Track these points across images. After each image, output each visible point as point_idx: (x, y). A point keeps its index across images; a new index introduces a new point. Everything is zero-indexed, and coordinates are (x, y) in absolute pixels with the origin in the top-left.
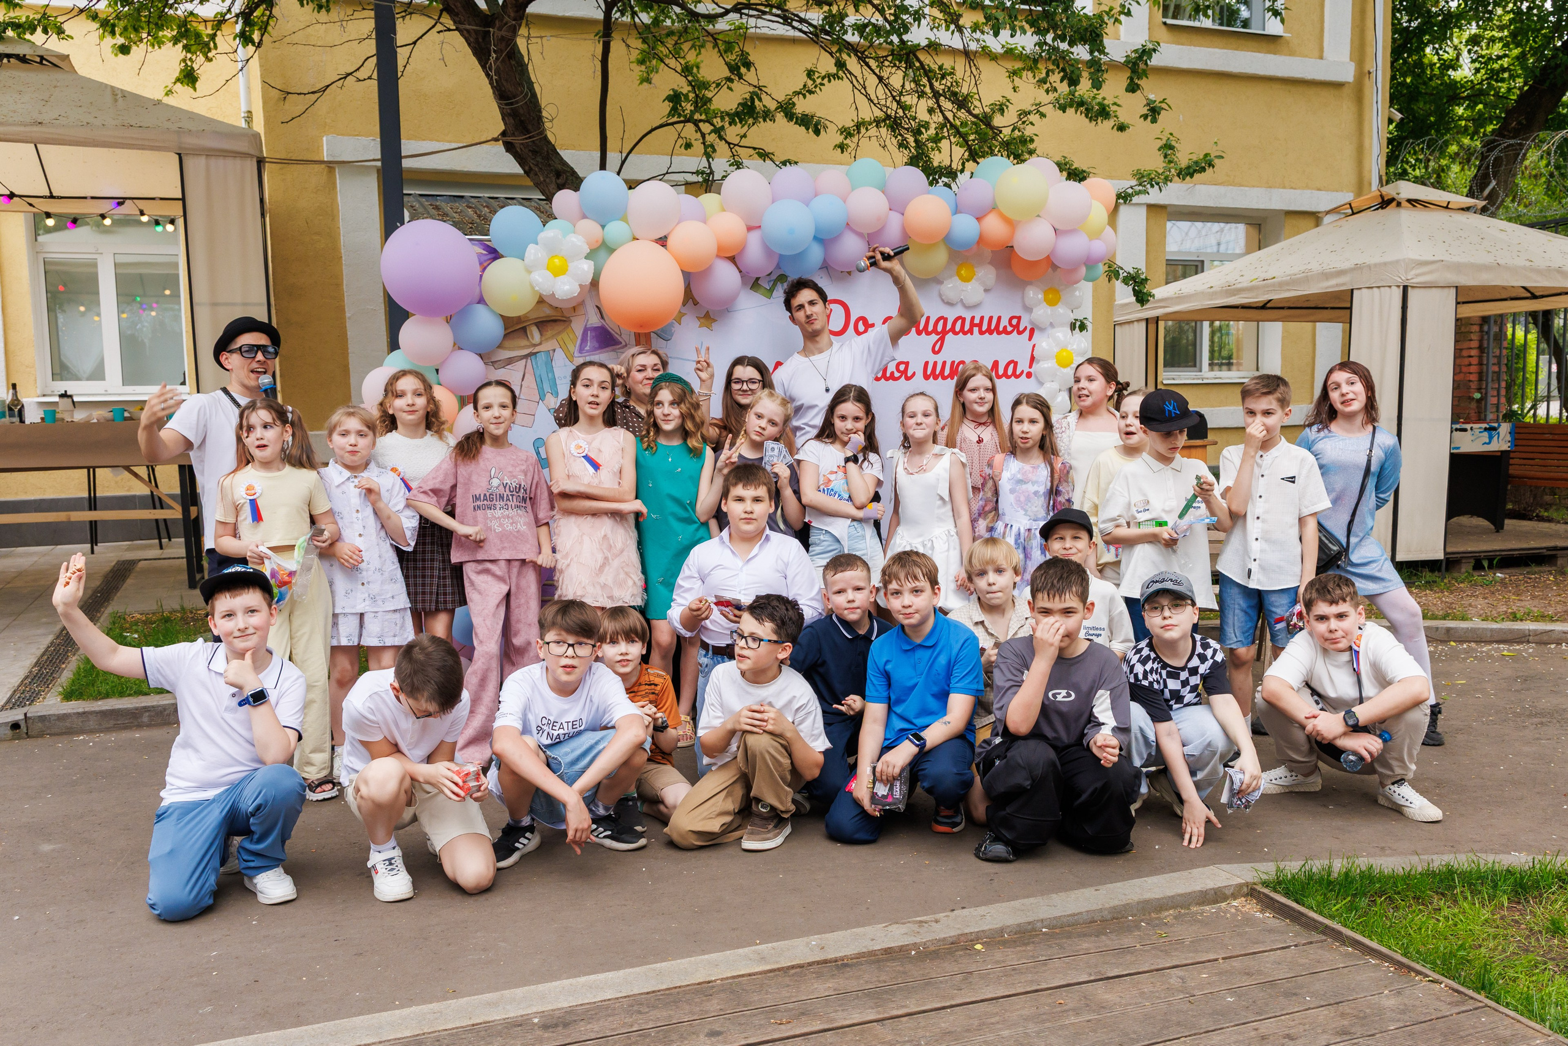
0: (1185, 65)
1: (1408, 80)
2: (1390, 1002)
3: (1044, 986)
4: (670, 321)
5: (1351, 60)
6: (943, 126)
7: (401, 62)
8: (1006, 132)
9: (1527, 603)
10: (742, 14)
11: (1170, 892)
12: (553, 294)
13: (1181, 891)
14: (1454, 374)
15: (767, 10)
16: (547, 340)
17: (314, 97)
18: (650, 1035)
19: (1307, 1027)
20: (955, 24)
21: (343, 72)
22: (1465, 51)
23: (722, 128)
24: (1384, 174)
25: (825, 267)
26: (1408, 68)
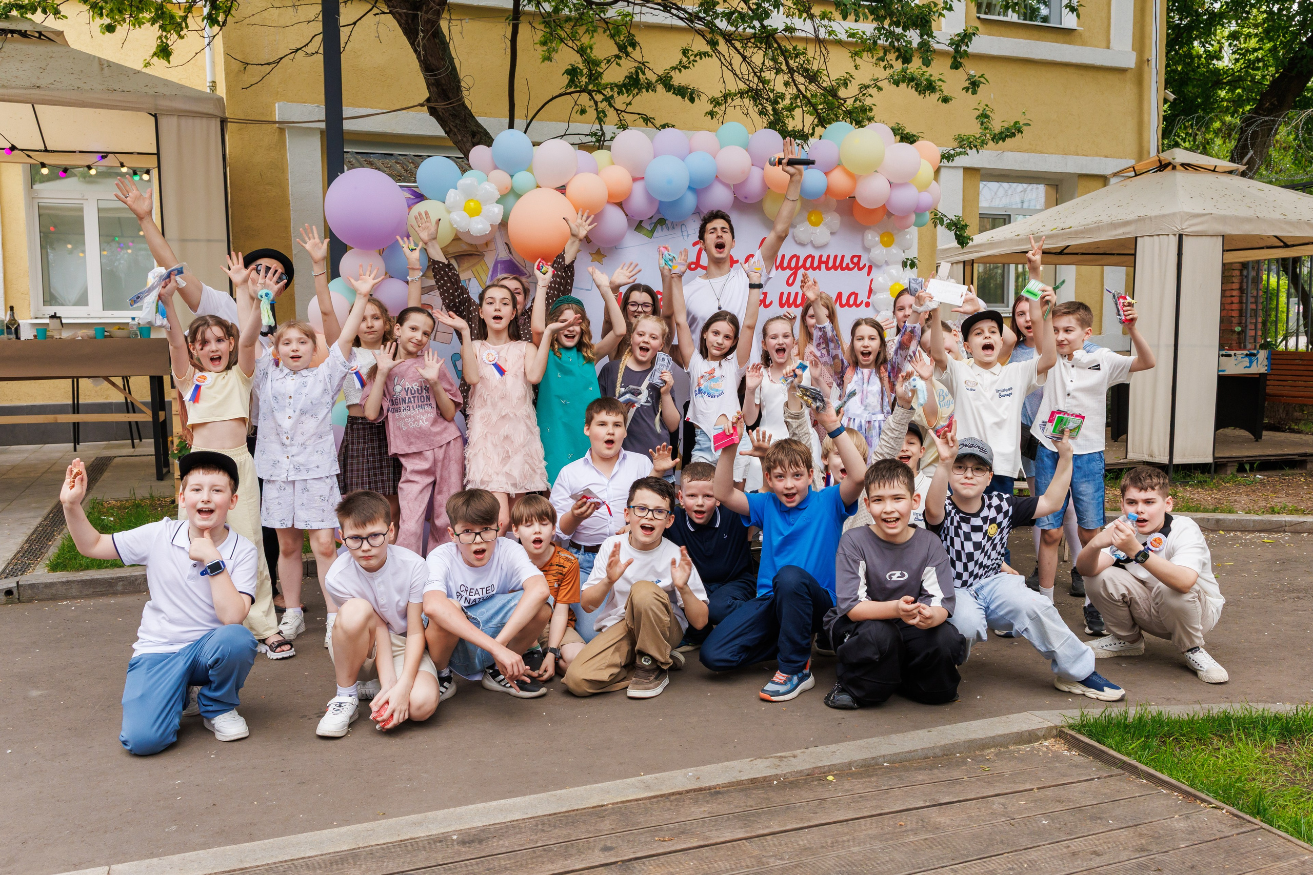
0: (995, 52)
1: (1179, 69)
2: (1179, 824)
3: (886, 810)
5: (1133, 49)
6: (797, 97)
7: (343, 39)
8: (850, 102)
9: (1282, 499)
10: (629, 3)
11: (991, 734)
12: (468, 232)
13: (1000, 732)
14: (1221, 311)
17: (269, 68)
18: (553, 850)
19: (1110, 845)
20: (807, 12)
21: (294, 47)
22: (1227, 44)
23: (612, 97)
24: (1160, 144)
25: (697, 211)
26: (1180, 58)
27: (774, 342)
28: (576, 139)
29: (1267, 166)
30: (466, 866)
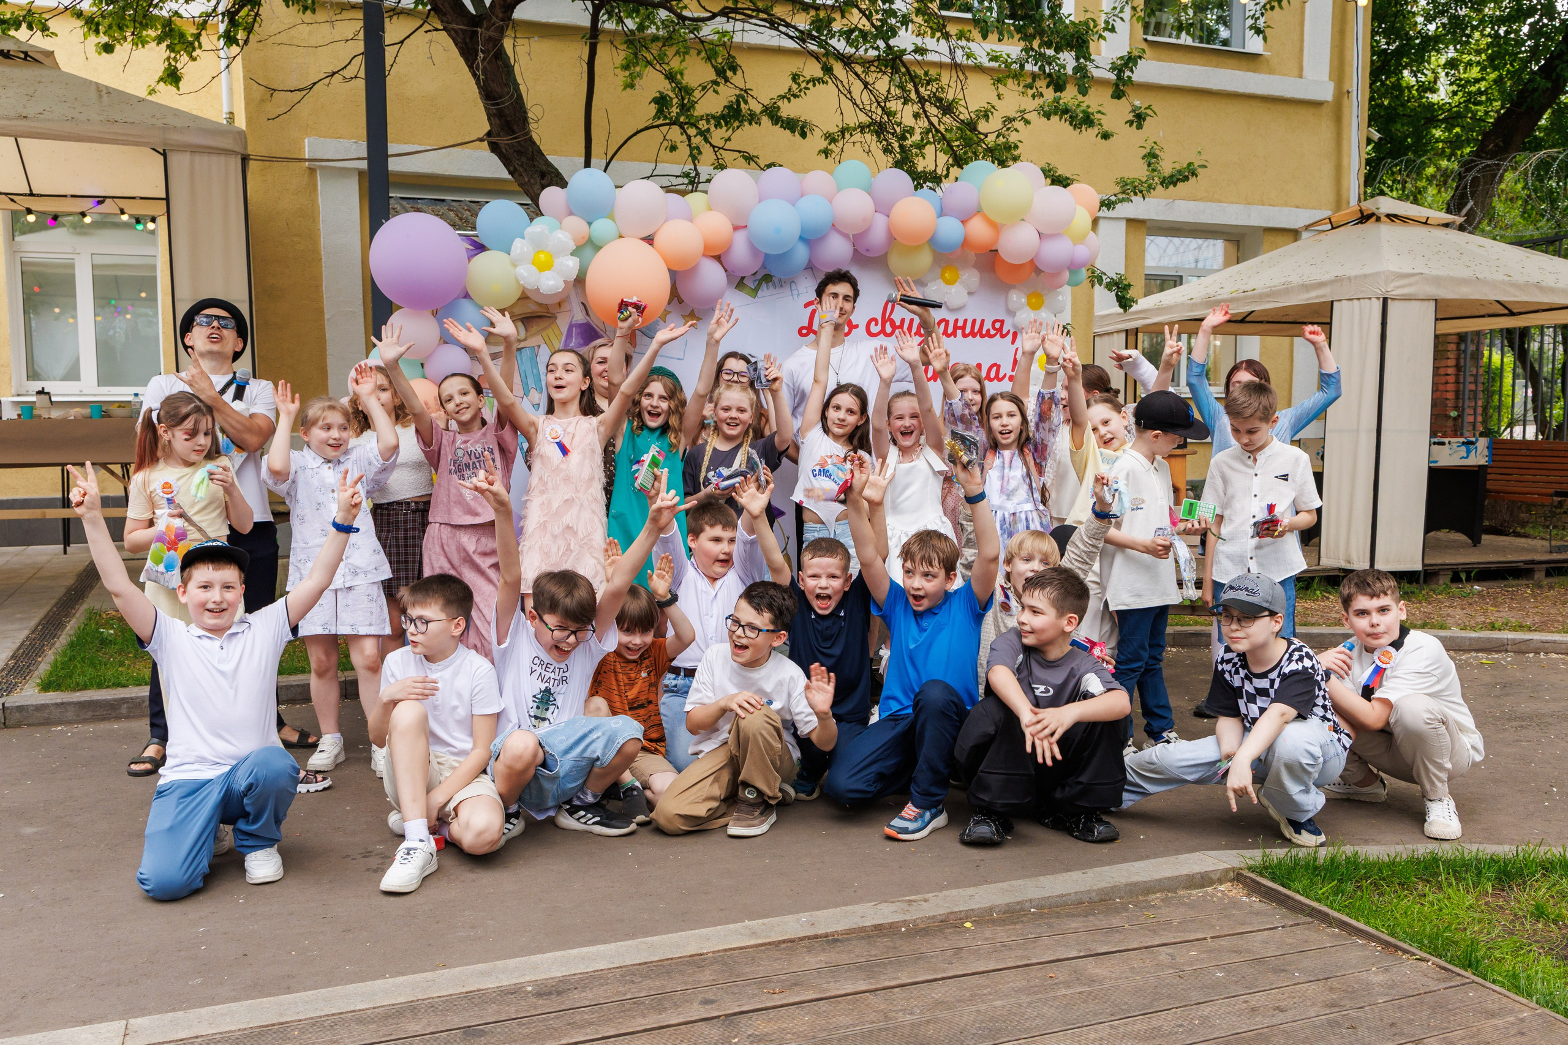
0: (1165, 81)
1: (1386, 103)
2: (1377, 978)
3: (1034, 961)
4: (656, 318)
5: (1330, 79)
6: (928, 131)
7: (389, 60)
8: (991, 138)
9: (1504, 614)
10: (729, 18)
11: (1157, 876)
12: (538, 289)
13: (1168, 874)
14: (1433, 392)
15: (754, 14)
16: (532, 335)
17: (299, 95)
18: (644, 1003)
19: (1297, 1000)
20: (941, 31)
21: (330, 70)
22: (1443, 74)
23: (708, 130)
24: (1362, 192)
25: (810, 267)
26: (1387, 90)
27: (899, 423)
28: (666, 182)
29: (1490, 220)
30: (544, 1020)
